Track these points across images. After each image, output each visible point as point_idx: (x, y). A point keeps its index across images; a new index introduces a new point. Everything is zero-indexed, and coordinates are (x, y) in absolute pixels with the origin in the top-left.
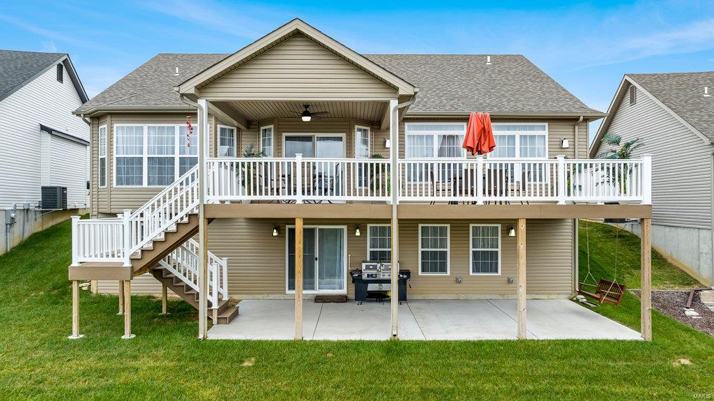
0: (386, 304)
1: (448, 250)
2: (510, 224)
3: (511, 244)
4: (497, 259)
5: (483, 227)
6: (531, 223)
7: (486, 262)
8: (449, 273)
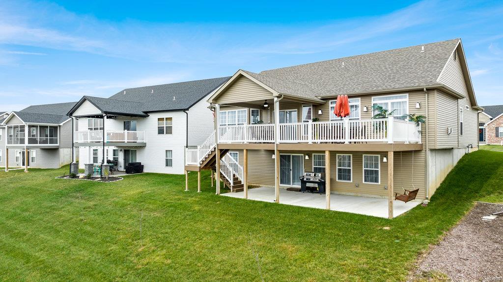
0: (323, 195)
1: (351, 168)
2: (385, 154)
3: (385, 166)
4: (378, 175)
5: (370, 156)
6: (396, 154)
7: (371, 176)
8: (352, 181)
